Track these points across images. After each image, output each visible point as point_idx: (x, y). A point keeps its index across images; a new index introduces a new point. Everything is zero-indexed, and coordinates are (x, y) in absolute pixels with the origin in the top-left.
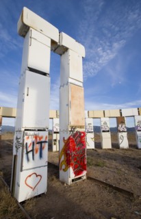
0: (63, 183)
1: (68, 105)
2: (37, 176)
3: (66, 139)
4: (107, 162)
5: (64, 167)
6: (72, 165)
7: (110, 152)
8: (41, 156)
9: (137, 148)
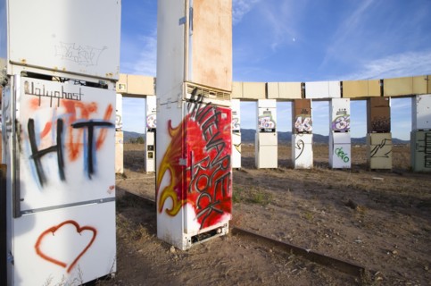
0: (167, 245)
1: (183, 21)
2: (79, 230)
3: (175, 124)
4: (275, 195)
5: (168, 204)
6: (193, 198)
7: (277, 174)
8: (91, 168)
9: (330, 168)
